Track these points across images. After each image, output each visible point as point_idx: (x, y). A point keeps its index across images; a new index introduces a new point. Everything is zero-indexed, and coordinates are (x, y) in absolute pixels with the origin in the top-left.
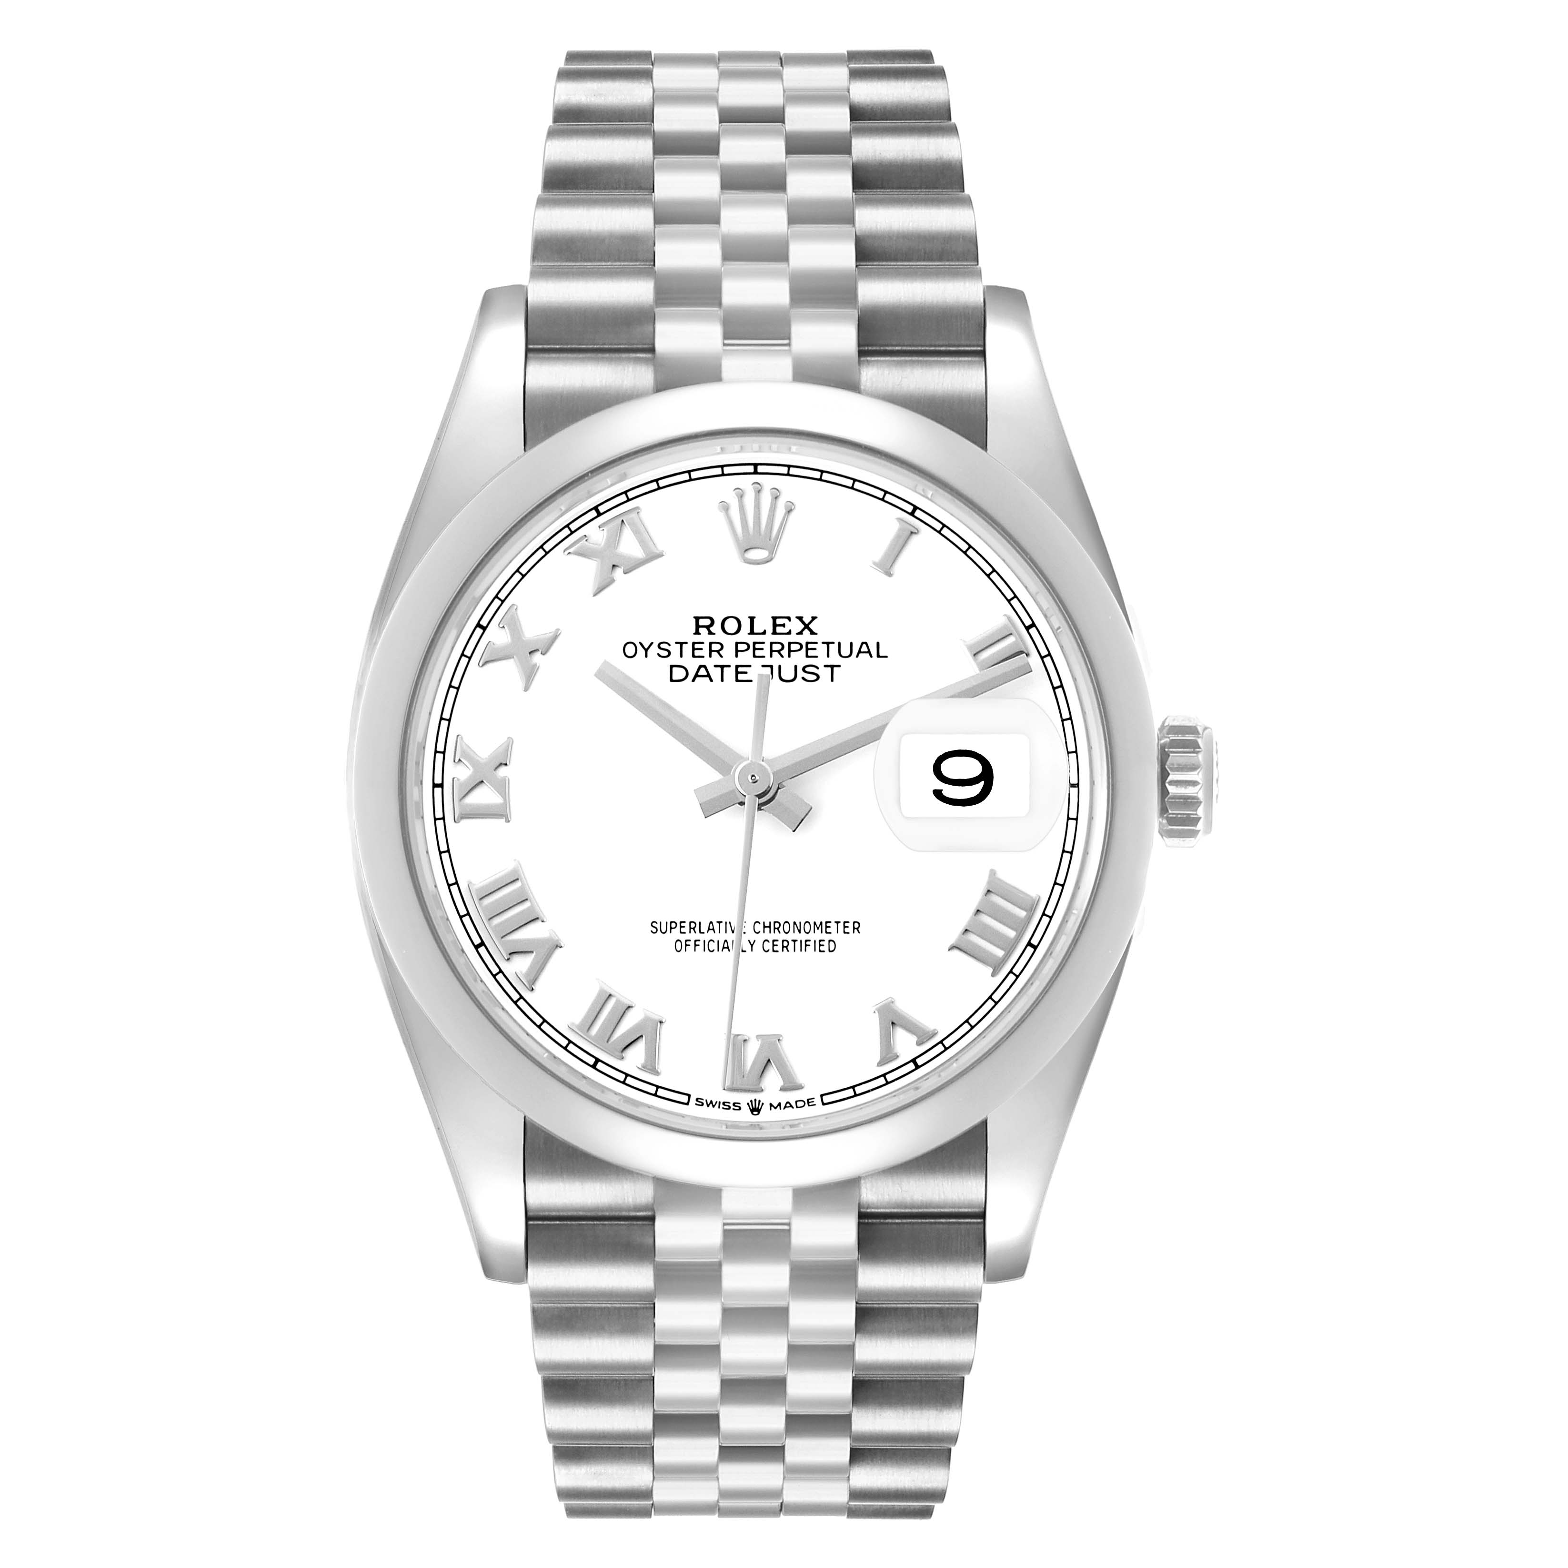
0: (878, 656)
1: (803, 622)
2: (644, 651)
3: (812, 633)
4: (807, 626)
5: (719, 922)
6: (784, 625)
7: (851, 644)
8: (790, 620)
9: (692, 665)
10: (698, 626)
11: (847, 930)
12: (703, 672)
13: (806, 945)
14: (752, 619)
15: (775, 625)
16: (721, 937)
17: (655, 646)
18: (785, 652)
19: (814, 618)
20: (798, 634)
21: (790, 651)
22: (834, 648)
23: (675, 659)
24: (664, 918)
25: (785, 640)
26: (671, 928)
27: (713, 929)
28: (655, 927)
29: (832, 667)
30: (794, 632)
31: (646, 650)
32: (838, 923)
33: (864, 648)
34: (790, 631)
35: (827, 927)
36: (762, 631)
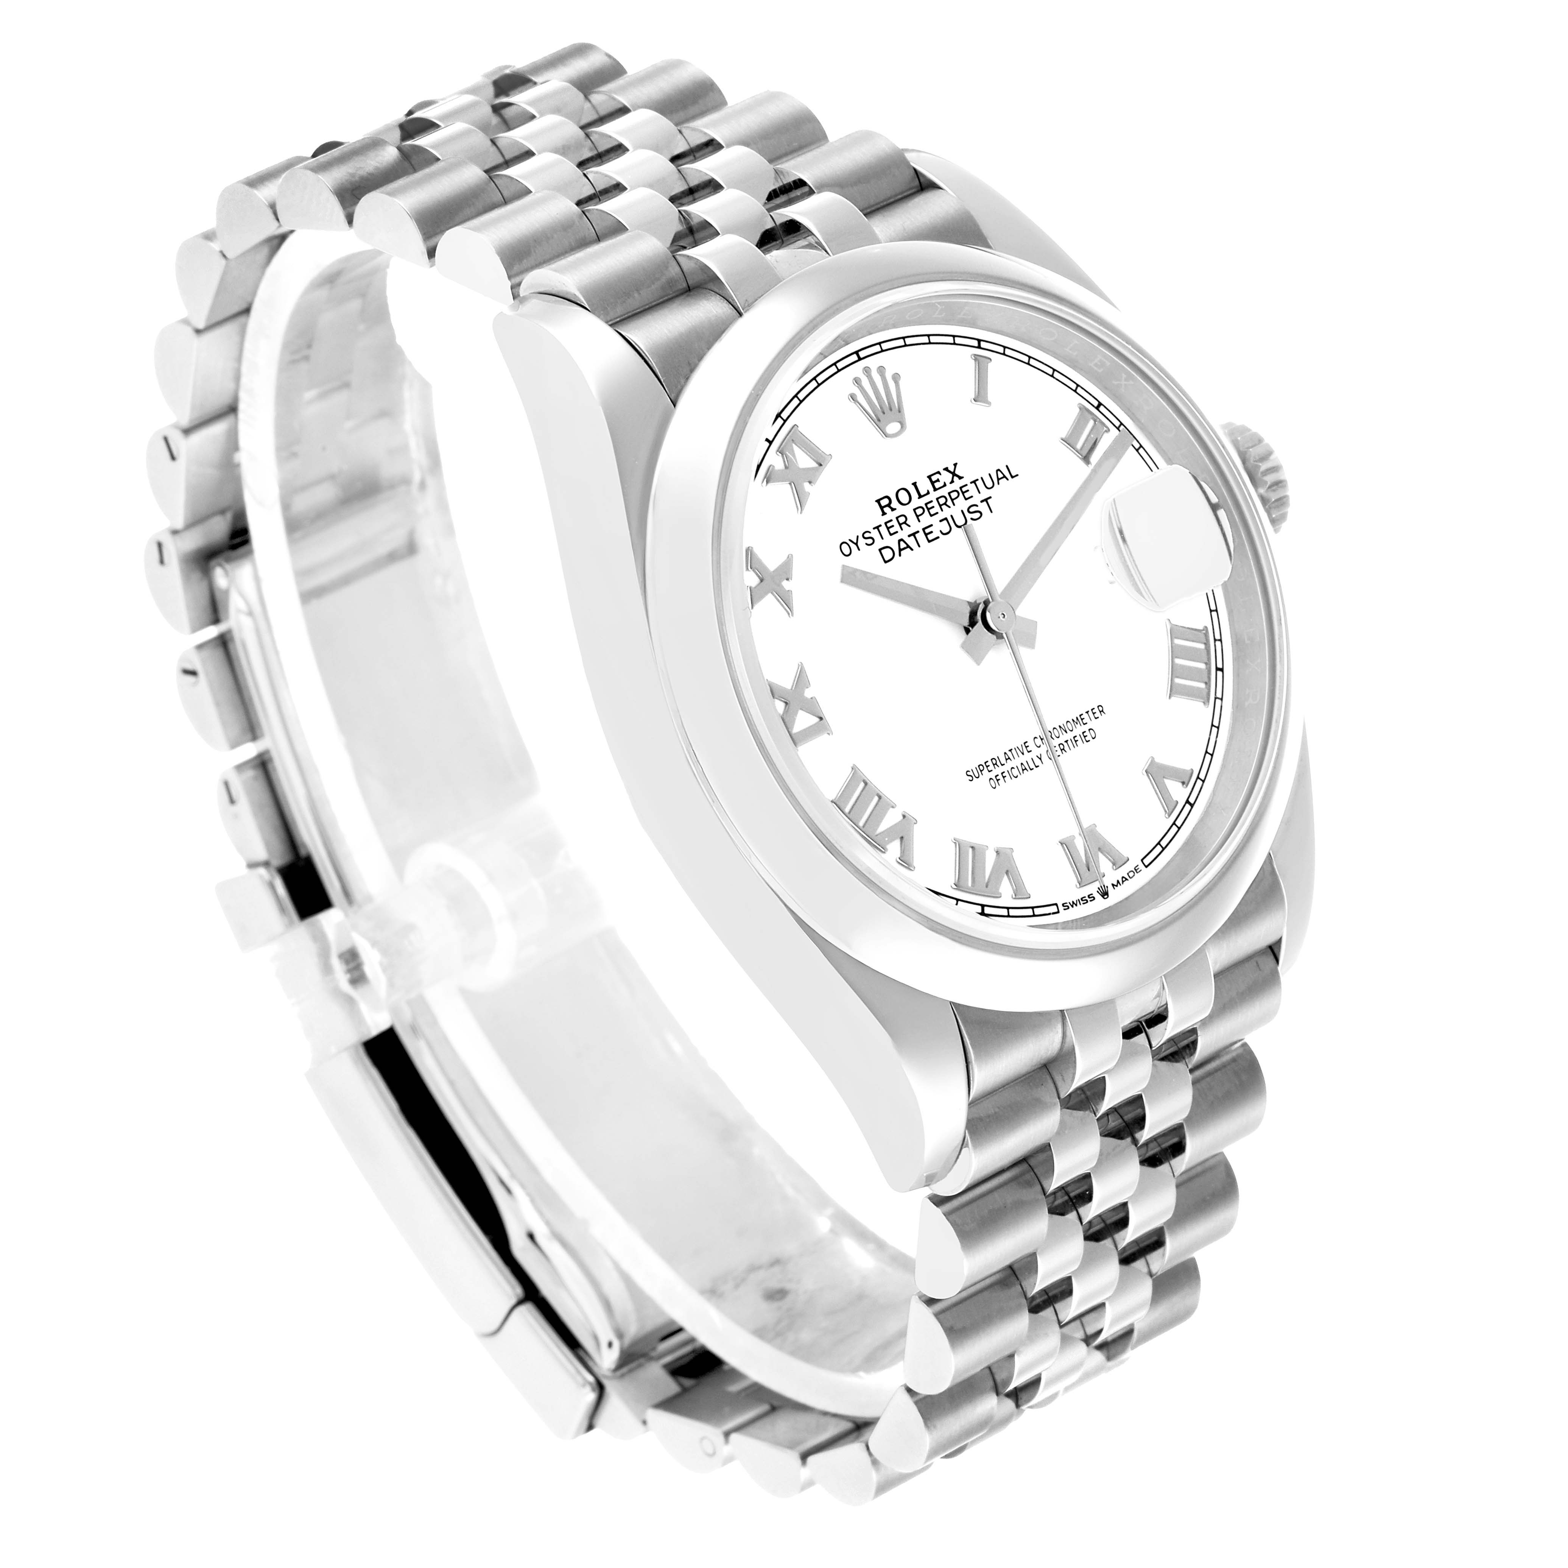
0: (1012, 477)
1: (950, 472)
2: (855, 546)
3: (960, 478)
4: (954, 474)
5: (1010, 750)
6: (938, 480)
7: (990, 475)
8: (940, 474)
9: (893, 542)
10: (882, 508)
11: (1096, 715)
12: (903, 545)
13: (1076, 741)
14: (915, 484)
15: (933, 483)
16: (1016, 762)
17: (861, 538)
18: (949, 503)
19: (955, 465)
20: (951, 483)
21: (952, 500)
22: (980, 483)
23: (879, 543)
24: (973, 766)
25: (944, 492)
26: (981, 771)
27: (1009, 758)
28: (971, 776)
29: (986, 500)
30: (948, 484)
31: (856, 544)
32: (1087, 712)
33: (1000, 475)
34: (945, 483)
35: (1082, 719)
36: (926, 492)
